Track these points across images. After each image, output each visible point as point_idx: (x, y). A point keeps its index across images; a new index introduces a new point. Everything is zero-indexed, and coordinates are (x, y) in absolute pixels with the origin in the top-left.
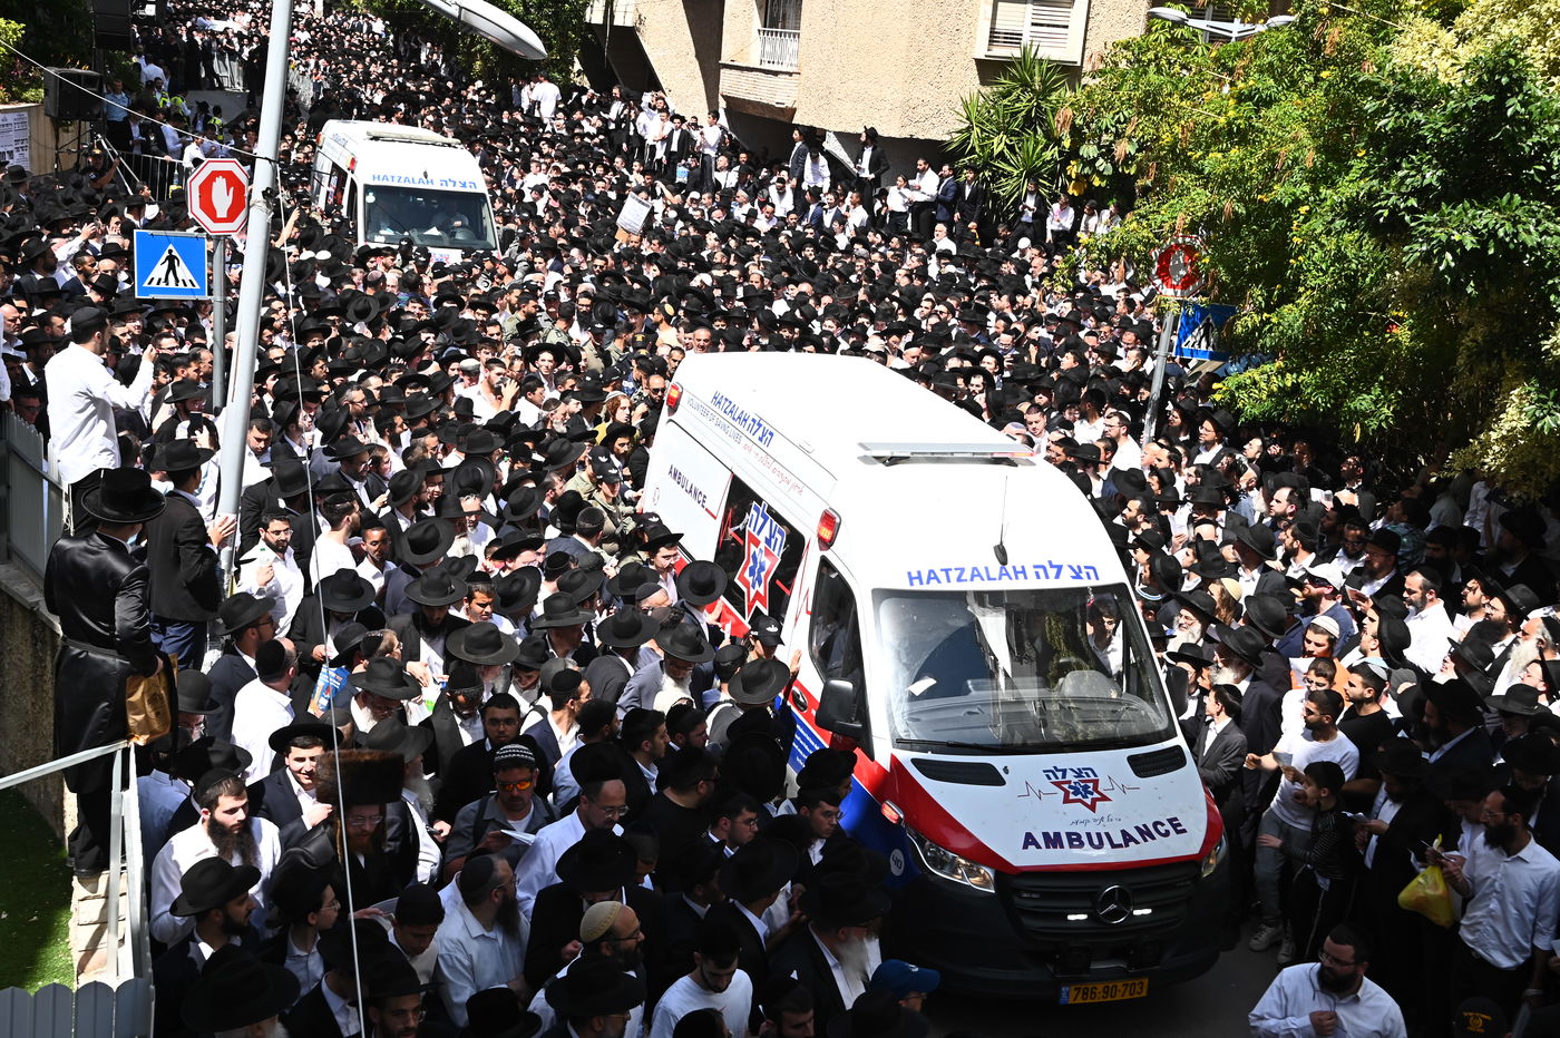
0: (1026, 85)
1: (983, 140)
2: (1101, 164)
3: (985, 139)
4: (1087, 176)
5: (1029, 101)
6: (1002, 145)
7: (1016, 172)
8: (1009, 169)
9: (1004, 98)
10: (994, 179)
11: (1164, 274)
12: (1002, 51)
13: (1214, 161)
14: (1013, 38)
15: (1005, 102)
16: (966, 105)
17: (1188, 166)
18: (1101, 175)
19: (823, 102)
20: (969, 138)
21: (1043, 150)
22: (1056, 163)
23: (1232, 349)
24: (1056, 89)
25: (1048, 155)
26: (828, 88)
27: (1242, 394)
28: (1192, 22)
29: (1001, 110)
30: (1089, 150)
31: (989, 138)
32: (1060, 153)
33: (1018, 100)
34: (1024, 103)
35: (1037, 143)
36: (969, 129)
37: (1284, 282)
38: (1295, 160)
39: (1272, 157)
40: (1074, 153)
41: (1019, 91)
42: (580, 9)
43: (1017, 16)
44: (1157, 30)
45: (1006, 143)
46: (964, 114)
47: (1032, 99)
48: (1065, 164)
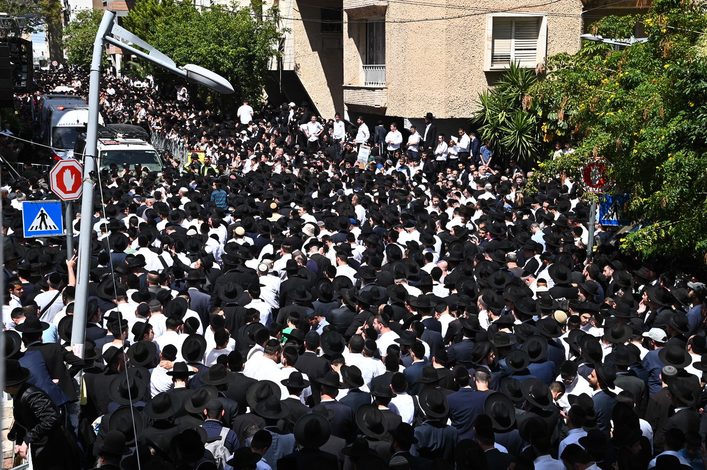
1: (493, 115)
2: (561, 123)
4: (554, 131)
5: (517, 92)
6: (503, 118)
7: (512, 132)
8: (508, 131)
9: (503, 91)
10: (501, 137)
12: (498, 66)
14: (506, 58)
15: (503, 93)
16: (481, 97)
18: (561, 129)
19: (401, 103)
20: (485, 115)
21: (527, 118)
22: (535, 125)
24: (532, 84)
25: (530, 121)
26: (403, 94)
27: (638, 243)
28: (606, 40)
29: (501, 98)
30: (553, 116)
31: (496, 115)
32: (537, 119)
33: (511, 92)
34: (514, 93)
35: (523, 115)
36: (484, 111)
37: (655, 179)
38: (654, 114)
40: (545, 119)
41: (511, 87)
42: (264, 63)
43: (506, 46)
44: (587, 46)
45: (506, 117)
46: (481, 102)
47: (518, 91)
48: (540, 125)
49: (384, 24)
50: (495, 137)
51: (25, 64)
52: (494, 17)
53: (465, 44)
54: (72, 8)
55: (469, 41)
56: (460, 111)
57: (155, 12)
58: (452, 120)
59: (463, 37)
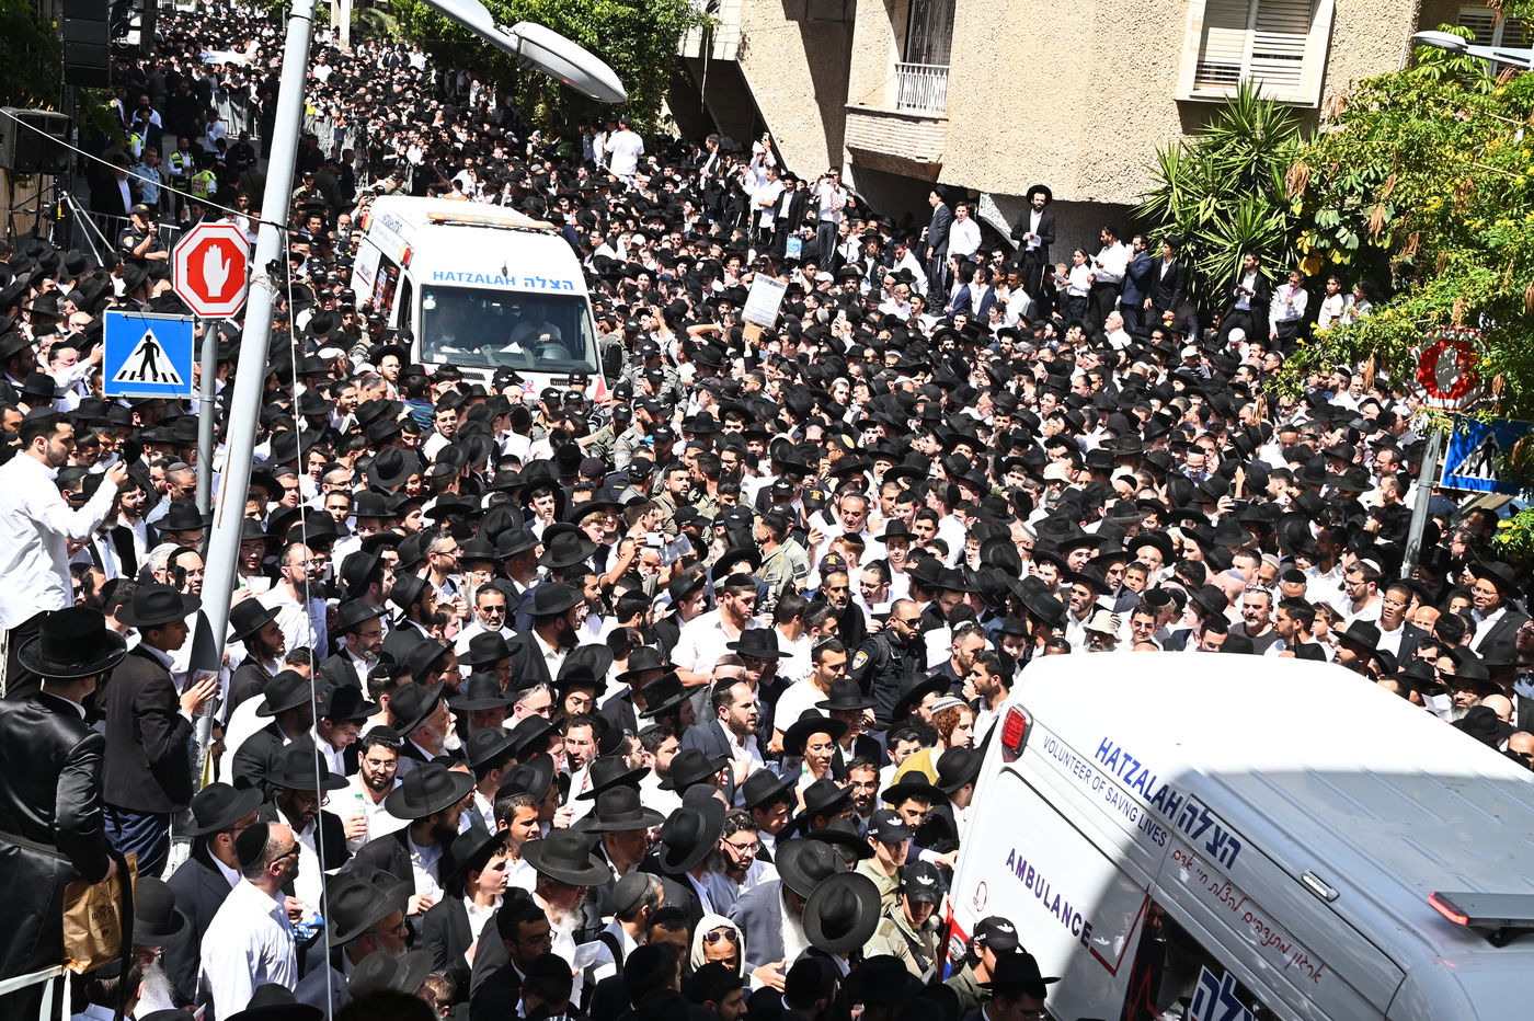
0: (1243, 134)
1: (1186, 204)
2: (1344, 235)
3: (1188, 203)
4: (1324, 250)
5: (1248, 154)
6: (1210, 211)
7: (1229, 246)
8: (1220, 241)
9: (1215, 150)
10: (1200, 254)
11: (1430, 381)
12: (1212, 91)
14: (1229, 73)
15: (1216, 155)
16: (1163, 159)
17: (1465, 239)
18: (1344, 251)
19: (977, 156)
20: (1167, 202)
21: (1265, 217)
22: (1283, 233)
23: (1525, 478)
24: (1283, 139)
25: (1271, 224)
26: (984, 138)
28: (1472, 49)
29: (1210, 165)
30: (1327, 217)
31: (1193, 202)
32: (1289, 221)
33: (1233, 153)
34: (1241, 157)
35: (1257, 208)
36: (1167, 191)
40: (1307, 222)
41: (1234, 142)
42: (670, 38)
43: (1234, 45)
44: (1425, 61)
45: (1215, 208)
46: (1161, 171)
47: (1252, 151)
48: (1294, 235)
53: (1138, 35)
55: (1148, 27)
56: (1111, 187)
58: (1090, 207)
59: (1138, 17)
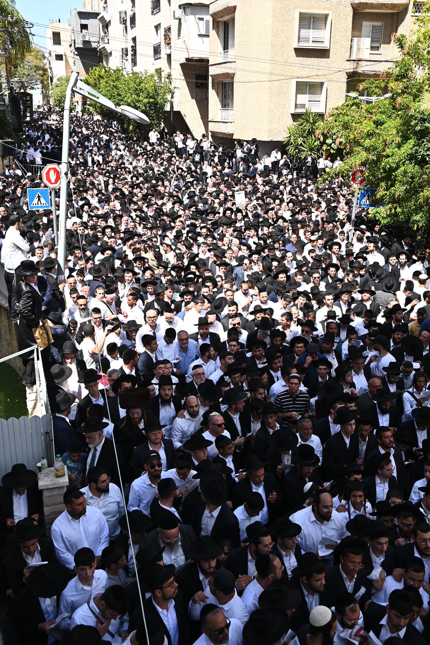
0: (308, 121)
2: (333, 145)
3: (295, 139)
4: (329, 150)
5: (309, 126)
7: (306, 150)
8: (304, 149)
10: (299, 152)
11: (354, 180)
12: (299, 111)
13: (367, 143)
14: (303, 106)
15: (301, 127)
16: (288, 129)
17: (359, 144)
18: (333, 149)
19: (242, 131)
20: (290, 139)
21: (314, 142)
22: (319, 146)
23: (376, 203)
24: (317, 122)
25: (316, 143)
26: (243, 126)
27: (378, 215)
28: (360, 97)
29: (300, 130)
30: (329, 141)
31: (297, 139)
32: (320, 142)
33: (305, 126)
34: (307, 127)
35: (312, 140)
36: (290, 137)
37: (391, 180)
38: (393, 141)
39: (385, 141)
40: (324, 143)
41: (305, 123)
42: (162, 106)
43: (303, 99)
44: (348, 100)
45: (302, 140)
46: (288, 132)
48: (322, 146)
49: (233, 83)
50: (296, 153)
51: (29, 107)
52: (297, 82)
53: (280, 97)
54: (54, 75)
55: (282, 95)
56: (276, 137)
57: (100, 76)
58: (272, 142)
59: (279, 93)
